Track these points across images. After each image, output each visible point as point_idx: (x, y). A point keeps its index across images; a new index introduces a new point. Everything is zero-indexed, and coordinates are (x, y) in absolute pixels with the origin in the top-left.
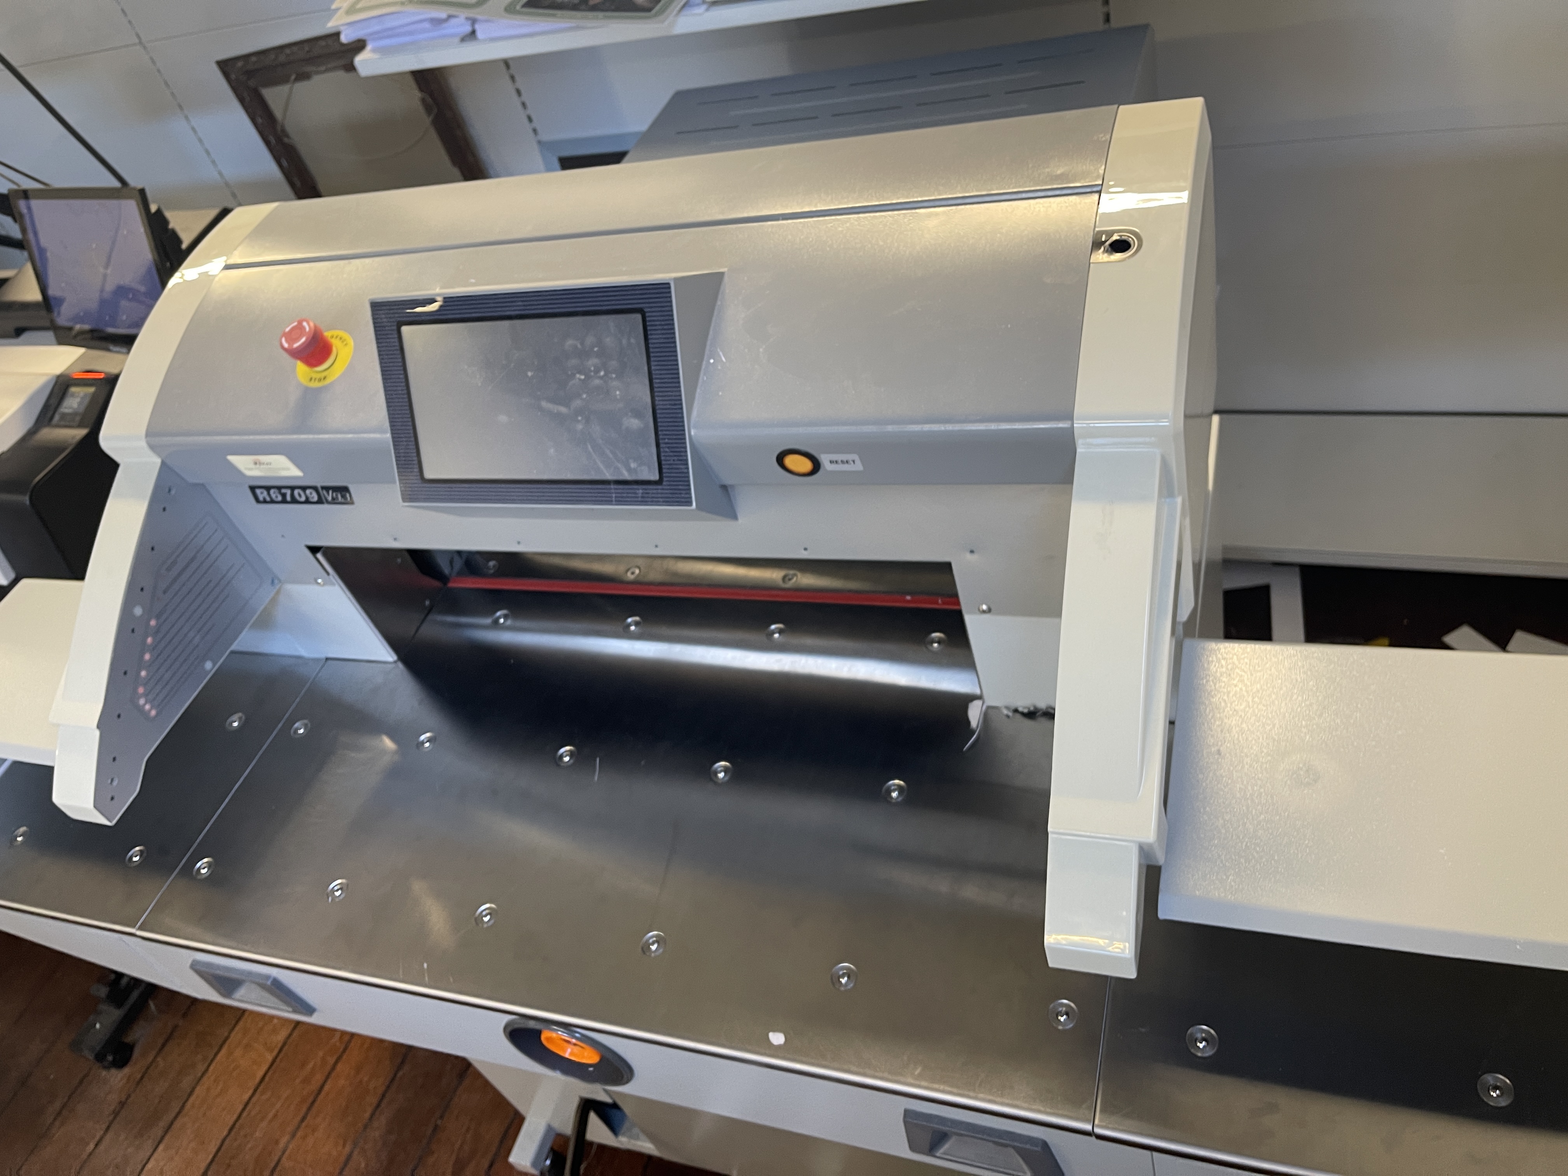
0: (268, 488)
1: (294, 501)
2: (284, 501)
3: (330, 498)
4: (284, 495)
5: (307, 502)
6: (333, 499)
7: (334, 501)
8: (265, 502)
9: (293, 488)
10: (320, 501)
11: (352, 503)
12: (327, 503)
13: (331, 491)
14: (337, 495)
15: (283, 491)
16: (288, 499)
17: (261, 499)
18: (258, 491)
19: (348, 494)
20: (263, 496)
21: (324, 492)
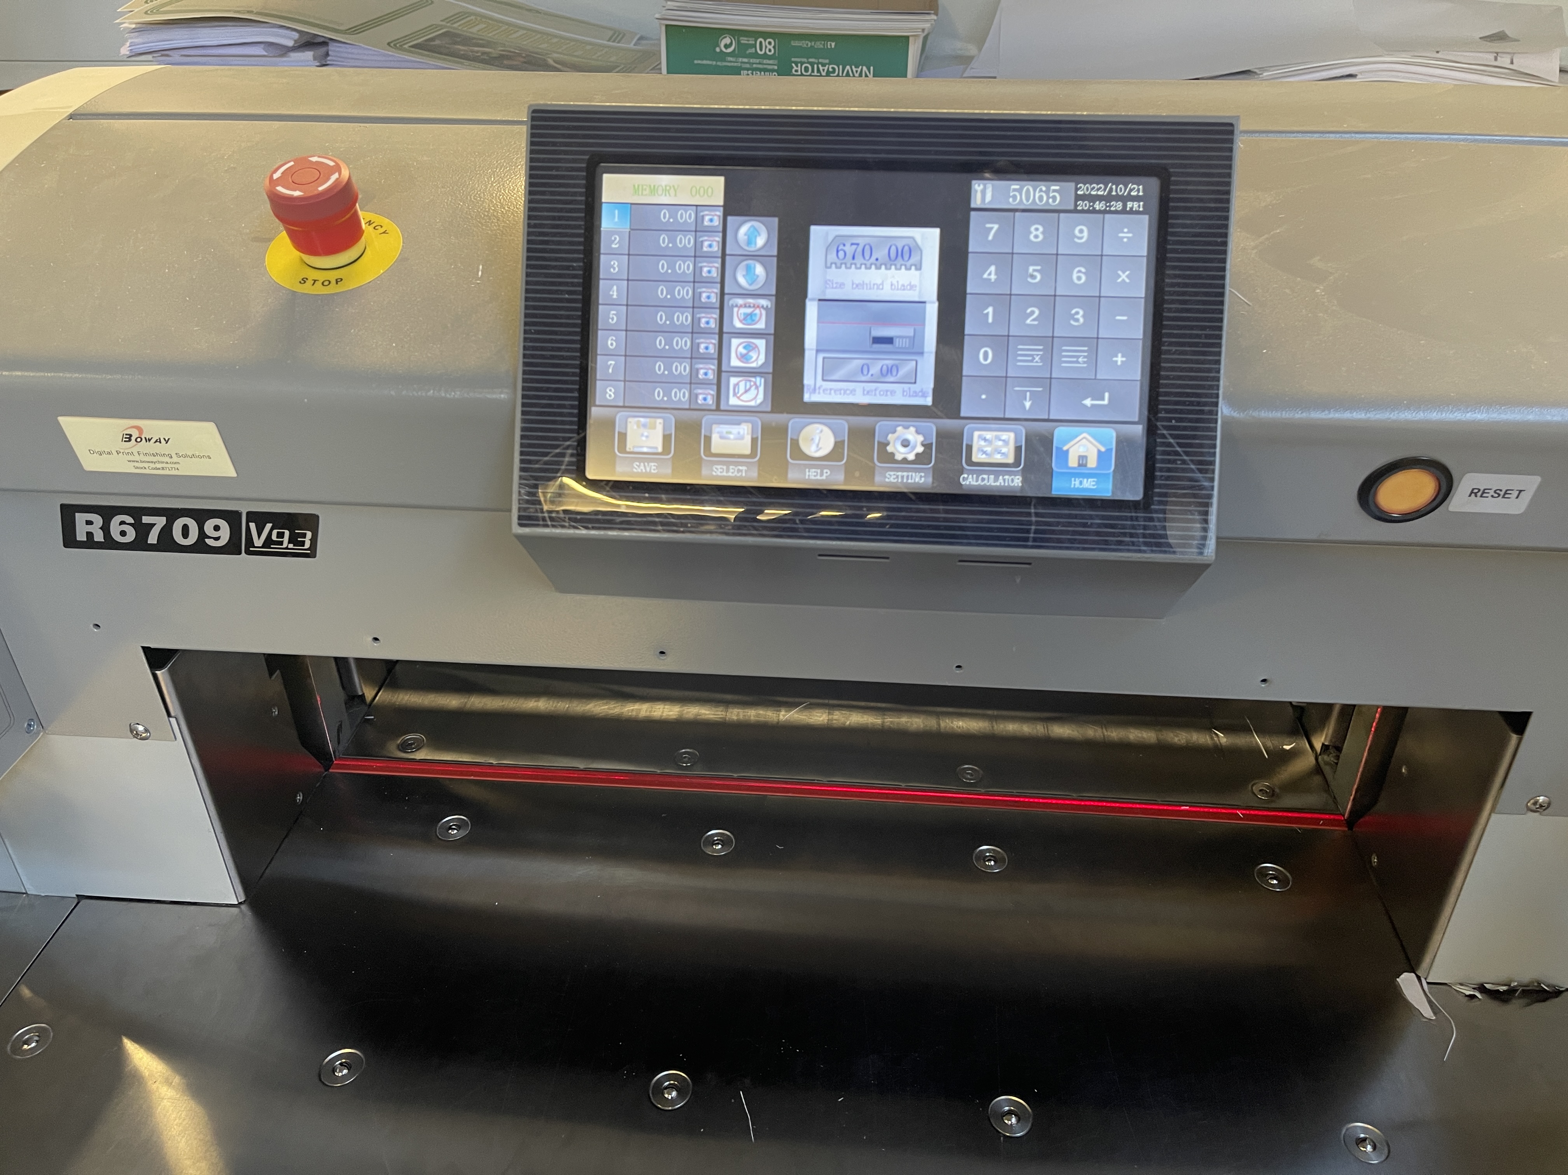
0: (107, 513)
1: (166, 544)
2: (140, 544)
3: (258, 542)
4: (143, 530)
5: (201, 547)
6: (268, 542)
7: (269, 548)
8: (90, 543)
9: (172, 515)
10: (232, 548)
11: (311, 553)
12: (248, 552)
13: (269, 526)
14: (281, 535)
15: (146, 520)
16: (153, 539)
17: (81, 537)
18: (80, 518)
19: (309, 534)
20: (89, 528)
21: (252, 525)
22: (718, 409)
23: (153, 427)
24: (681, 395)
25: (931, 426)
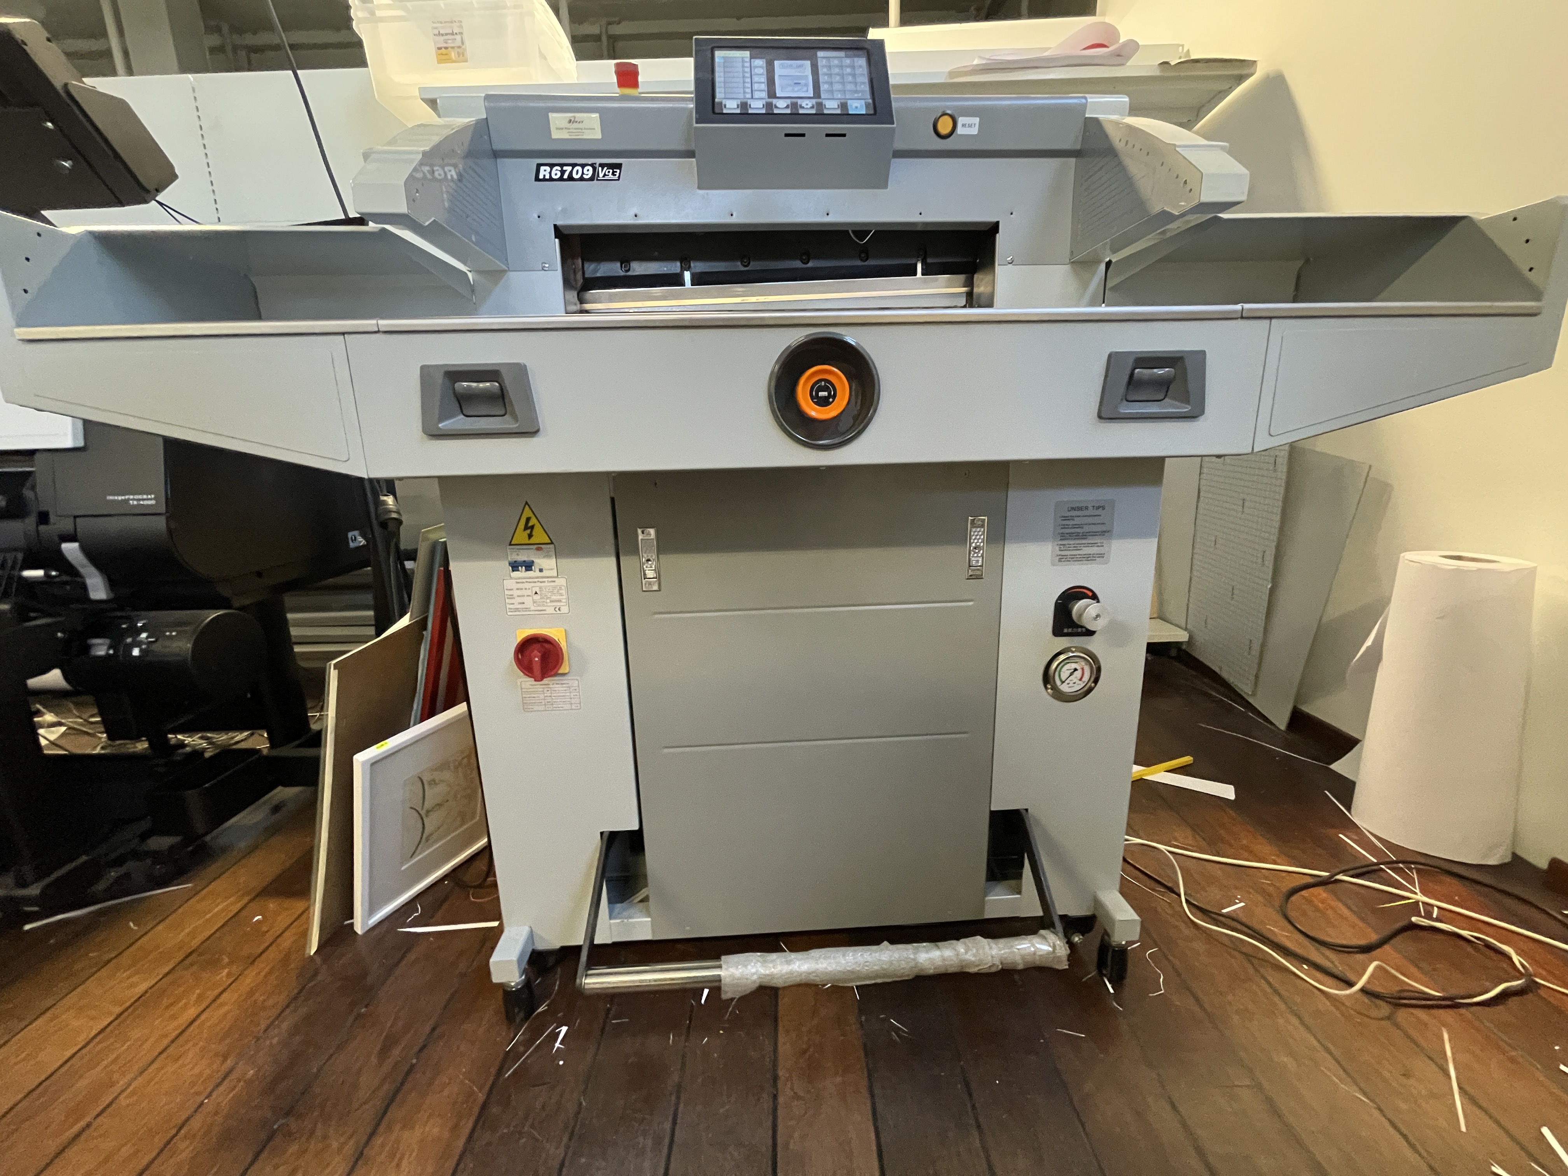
12: (597, 180)
13: (606, 168)
14: (609, 172)
15: (565, 168)
16: (566, 176)
17: (541, 177)
18: (542, 168)
19: (618, 171)
20: (545, 173)
21: (600, 168)
22: (752, 98)
23: (579, 116)
24: (741, 96)
25: (814, 101)
